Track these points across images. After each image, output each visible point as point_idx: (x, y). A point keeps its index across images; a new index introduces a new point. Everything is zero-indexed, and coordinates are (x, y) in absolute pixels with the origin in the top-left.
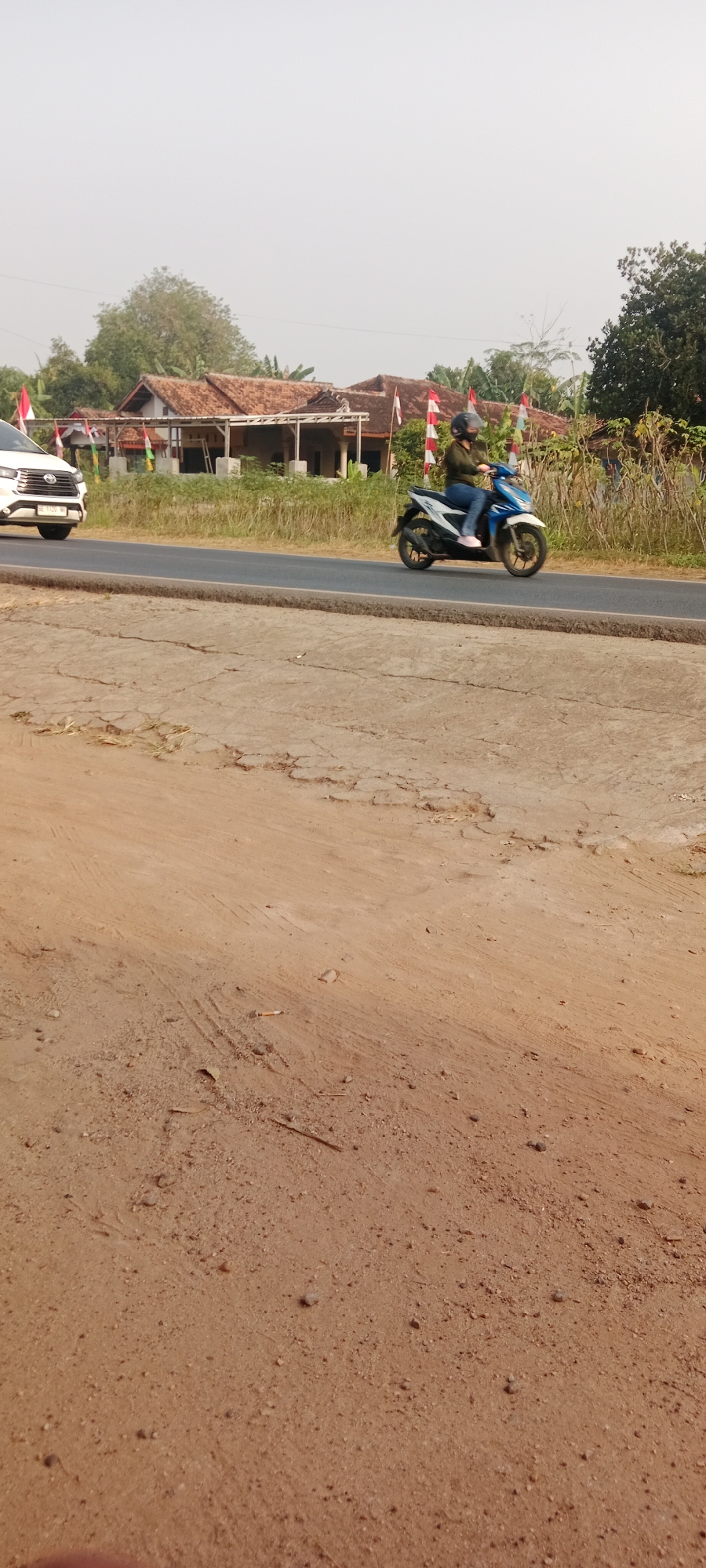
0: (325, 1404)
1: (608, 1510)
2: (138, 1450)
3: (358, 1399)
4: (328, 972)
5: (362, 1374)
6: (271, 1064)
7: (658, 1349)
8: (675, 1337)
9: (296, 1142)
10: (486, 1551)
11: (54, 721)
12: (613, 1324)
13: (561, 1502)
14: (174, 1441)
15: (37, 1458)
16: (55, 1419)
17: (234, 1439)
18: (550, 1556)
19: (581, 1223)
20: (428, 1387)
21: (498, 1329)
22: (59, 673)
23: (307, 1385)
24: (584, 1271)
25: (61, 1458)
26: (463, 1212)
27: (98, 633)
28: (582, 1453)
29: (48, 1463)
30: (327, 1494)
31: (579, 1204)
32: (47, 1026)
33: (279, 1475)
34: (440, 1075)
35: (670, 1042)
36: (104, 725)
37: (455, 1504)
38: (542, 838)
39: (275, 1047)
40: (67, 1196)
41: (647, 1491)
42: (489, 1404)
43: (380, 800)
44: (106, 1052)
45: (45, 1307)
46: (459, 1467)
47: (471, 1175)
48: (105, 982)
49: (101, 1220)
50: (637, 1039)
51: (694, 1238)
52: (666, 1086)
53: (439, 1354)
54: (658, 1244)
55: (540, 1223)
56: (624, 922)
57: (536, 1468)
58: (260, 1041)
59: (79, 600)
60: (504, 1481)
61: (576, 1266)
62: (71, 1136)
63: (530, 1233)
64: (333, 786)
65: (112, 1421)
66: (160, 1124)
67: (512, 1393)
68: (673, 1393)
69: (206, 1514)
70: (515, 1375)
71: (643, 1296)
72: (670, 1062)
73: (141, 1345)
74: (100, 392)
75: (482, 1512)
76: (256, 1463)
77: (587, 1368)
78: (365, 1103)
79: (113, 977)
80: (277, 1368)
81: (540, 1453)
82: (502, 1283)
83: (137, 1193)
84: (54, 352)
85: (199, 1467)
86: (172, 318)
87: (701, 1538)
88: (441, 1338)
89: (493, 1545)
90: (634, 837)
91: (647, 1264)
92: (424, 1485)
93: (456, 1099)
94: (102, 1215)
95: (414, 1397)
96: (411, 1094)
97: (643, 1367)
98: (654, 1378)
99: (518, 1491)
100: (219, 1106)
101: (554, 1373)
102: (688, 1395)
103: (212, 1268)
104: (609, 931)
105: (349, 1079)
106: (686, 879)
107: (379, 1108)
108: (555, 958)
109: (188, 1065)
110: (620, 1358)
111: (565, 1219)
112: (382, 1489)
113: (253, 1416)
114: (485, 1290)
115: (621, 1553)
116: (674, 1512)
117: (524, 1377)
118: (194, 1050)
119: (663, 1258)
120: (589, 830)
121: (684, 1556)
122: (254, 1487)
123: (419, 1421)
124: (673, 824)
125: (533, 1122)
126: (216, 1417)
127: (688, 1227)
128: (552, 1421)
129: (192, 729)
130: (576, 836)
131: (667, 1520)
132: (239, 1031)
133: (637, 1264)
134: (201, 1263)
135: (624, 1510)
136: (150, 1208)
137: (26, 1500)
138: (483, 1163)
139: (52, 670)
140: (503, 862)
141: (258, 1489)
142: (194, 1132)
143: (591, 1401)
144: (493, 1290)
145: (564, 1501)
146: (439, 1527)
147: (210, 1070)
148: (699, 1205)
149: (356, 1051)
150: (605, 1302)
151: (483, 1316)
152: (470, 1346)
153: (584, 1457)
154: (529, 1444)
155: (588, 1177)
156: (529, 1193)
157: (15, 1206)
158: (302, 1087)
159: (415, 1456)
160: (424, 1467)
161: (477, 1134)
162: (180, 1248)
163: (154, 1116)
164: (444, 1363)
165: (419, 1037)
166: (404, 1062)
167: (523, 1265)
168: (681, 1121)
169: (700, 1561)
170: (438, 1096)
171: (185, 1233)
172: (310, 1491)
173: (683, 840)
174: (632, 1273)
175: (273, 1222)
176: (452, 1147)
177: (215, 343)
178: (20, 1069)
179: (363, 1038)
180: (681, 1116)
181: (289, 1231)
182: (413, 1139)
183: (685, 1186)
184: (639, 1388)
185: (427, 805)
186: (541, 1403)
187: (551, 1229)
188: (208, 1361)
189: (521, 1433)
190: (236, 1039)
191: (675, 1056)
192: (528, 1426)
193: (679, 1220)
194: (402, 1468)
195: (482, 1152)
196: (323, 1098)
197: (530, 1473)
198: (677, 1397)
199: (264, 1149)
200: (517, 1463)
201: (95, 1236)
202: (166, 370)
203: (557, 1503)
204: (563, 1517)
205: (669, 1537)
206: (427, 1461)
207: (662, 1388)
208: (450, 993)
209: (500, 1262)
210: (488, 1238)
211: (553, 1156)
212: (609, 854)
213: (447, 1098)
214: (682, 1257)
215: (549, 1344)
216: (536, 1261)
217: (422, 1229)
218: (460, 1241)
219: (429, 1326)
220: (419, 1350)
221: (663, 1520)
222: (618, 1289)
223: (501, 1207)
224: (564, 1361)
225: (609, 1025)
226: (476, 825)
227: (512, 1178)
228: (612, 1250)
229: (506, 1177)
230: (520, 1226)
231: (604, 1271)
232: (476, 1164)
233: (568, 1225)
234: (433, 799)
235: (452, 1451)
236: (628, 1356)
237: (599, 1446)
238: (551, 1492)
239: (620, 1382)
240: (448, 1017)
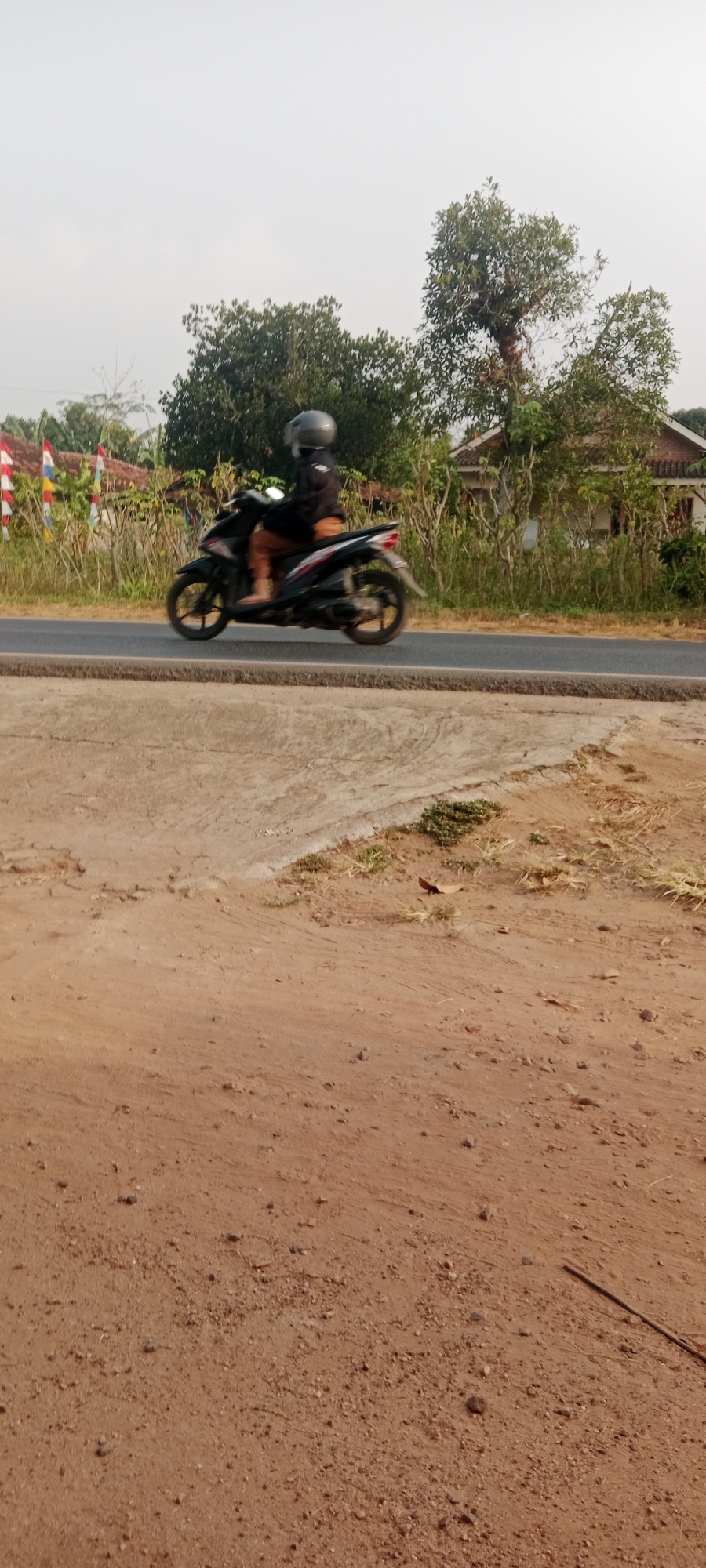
1: (202, 1549)
7: (248, 1377)
8: (264, 1361)
12: (204, 1362)
13: (155, 1553)
19: (173, 1268)
21: (89, 1394)
24: (175, 1315)
26: (51, 1283)
28: (175, 1498)
31: (170, 1250)
34: (26, 1146)
35: (257, 1072)
38: (134, 887)
41: (240, 1520)
42: (80, 1471)
46: (49, 1545)
47: (60, 1243)
50: (227, 1075)
51: (281, 1260)
52: (254, 1116)
53: (26, 1434)
54: (248, 1273)
55: (132, 1277)
56: (215, 961)
57: (130, 1525)
60: (96, 1547)
61: (168, 1313)
63: (121, 1289)
67: (104, 1454)
68: (264, 1417)
70: (107, 1436)
71: (234, 1328)
72: (258, 1091)
77: (179, 1412)
81: (134, 1508)
82: (92, 1346)
87: (292, 1551)
88: (29, 1417)
90: (224, 876)
91: (236, 1295)
93: (43, 1168)
97: (234, 1398)
98: (245, 1406)
99: (111, 1554)
101: (147, 1425)
102: (277, 1415)
104: (200, 971)
106: (274, 911)
108: (147, 1006)
110: (212, 1394)
111: (156, 1268)
114: (74, 1357)
116: (266, 1532)
117: (116, 1435)
119: (253, 1286)
120: (180, 874)
123: (6, 1508)
124: (260, 859)
125: (123, 1178)
127: (276, 1250)
128: (145, 1474)
130: (168, 881)
131: (259, 1542)
133: (227, 1297)
135: (217, 1545)
138: (73, 1228)
140: (96, 916)
143: (183, 1443)
144: (83, 1355)
145: (158, 1550)
148: (286, 1226)
150: (196, 1342)
151: (73, 1385)
152: (59, 1418)
153: (177, 1502)
154: (122, 1503)
155: (179, 1221)
156: (120, 1249)
161: (65, 1199)
164: (32, 1441)
165: (3, 1111)
167: (113, 1323)
168: (269, 1148)
170: (24, 1169)
173: (270, 873)
174: (223, 1307)
176: (39, 1218)
180: (268, 1143)
183: (273, 1211)
184: (230, 1420)
185: (12, 867)
186: (134, 1458)
187: (142, 1280)
189: (113, 1493)
192: (120, 1484)
193: (267, 1246)
195: (71, 1217)
197: (123, 1531)
198: (267, 1420)
200: (111, 1525)
203: (152, 1555)
205: (262, 1559)
206: (16, 1549)
207: (252, 1415)
208: (38, 1060)
209: (90, 1326)
210: (78, 1304)
211: (145, 1206)
212: (200, 895)
213: (34, 1169)
214: (271, 1281)
215: (140, 1397)
216: (127, 1316)
217: (7, 1310)
218: (49, 1313)
219: (16, 1407)
220: (6, 1435)
221: (256, 1543)
222: (208, 1326)
223: (91, 1270)
224: (156, 1410)
225: (200, 1065)
226: (65, 883)
227: (103, 1237)
228: (202, 1289)
229: (96, 1237)
230: (111, 1284)
231: (195, 1312)
232: (65, 1230)
233: (160, 1273)
234: (18, 861)
235: (41, 1531)
236: (219, 1391)
237: (192, 1487)
238: (145, 1546)
239: (212, 1418)
240: (36, 1085)
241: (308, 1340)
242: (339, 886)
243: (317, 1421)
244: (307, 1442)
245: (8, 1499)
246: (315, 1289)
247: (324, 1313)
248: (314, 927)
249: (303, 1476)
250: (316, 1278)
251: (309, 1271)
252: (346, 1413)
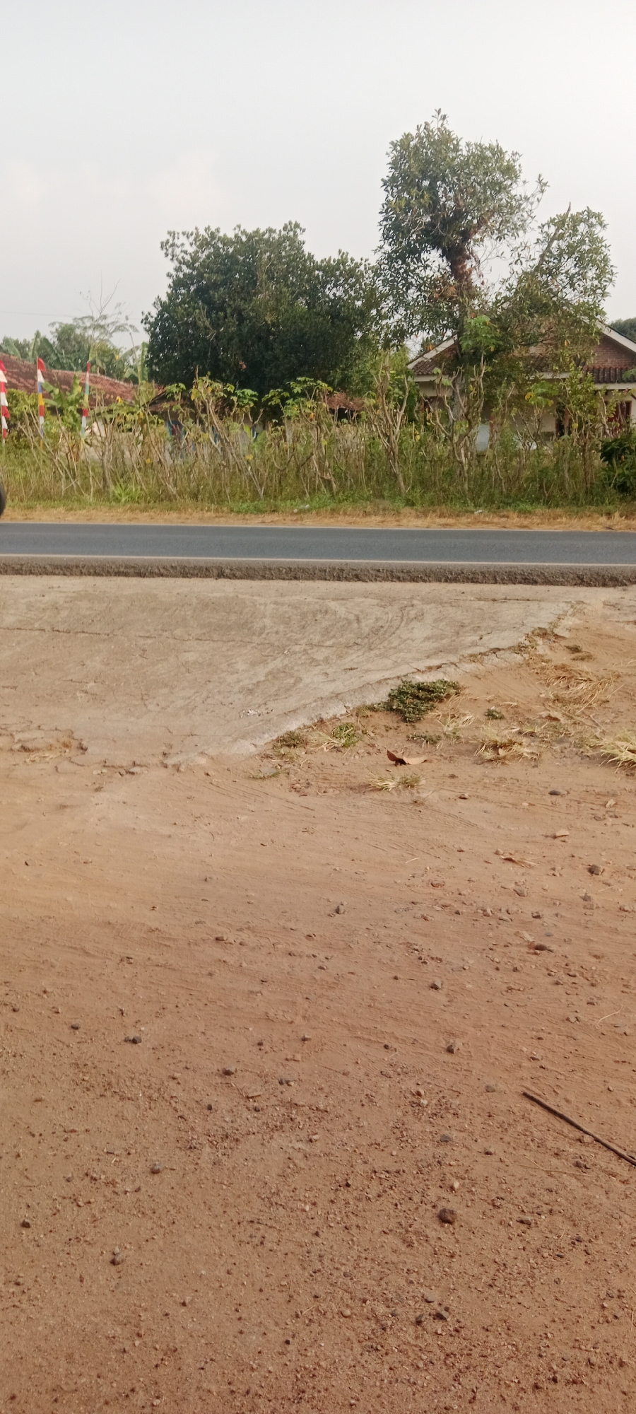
1: (206, 1344)
7: (244, 1194)
8: (258, 1180)
10: (100, 1409)
12: (205, 1181)
13: (165, 1348)
18: (158, 1398)
19: (175, 1099)
20: (41, 1277)
21: (104, 1211)
24: (178, 1141)
26: (67, 1114)
28: (182, 1301)
31: (172, 1084)
34: (42, 994)
35: (246, 926)
37: (70, 1376)
38: (131, 763)
41: (240, 1319)
42: (98, 1278)
46: (72, 1342)
47: (74, 1078)
50: (219, 928)
51: (271, 1091)
52: (244, 965)
53: (49, 1246)
54: (242, 1103)
55: (139, 1107)
56: (206, 828)
57: (142, 1324)
60: (114, 1344)
61: (172, 1139)
63: (129, 1118)
67: (119, 1264)
68: (259, 1229)
70: (120, 1247)
71: (230, 1151)
72: (247, 943)
75: (95, 1377)
81: (146, 1310)
82: (105, 1169)
87: (286, 1346)
88: (51, 1231)
89: (107, 1403)
90: (212, 752)
91: (232, 1122)
92: (41, 1366)
93: (58, 1013)
95: (28, 1289)
96: (15, 1017)
97: (232, 1212)
98: (241, 1220)
99: (126, 1349)
101: (155, 1237)
102: (271, 1227)
104: (193, 838)
106: (258, 783)
108: (146, 869)
110: (212, 1209)
111: (161, 1099)
114: (89, 1178)
115: (219, 1378)
116: (263, 1330)
117: (128, 1247)
119: (246, 1114)
120: (173, 751)
121: (272, 1364)
123: (34, 1310)
124: (244, 737)
125: (129, 1021)
127: (266, 1082)
128: (154, 1280)
130: (161, 758)
131: (257, 1338)
133: (224, 1125)
135: (220, 1340)
138: (85, 1065)
140: (98, 790)
143: (188, 1253)
144: (98, 1177)
145: (168, 1346)
146: (56, 1401)
148: (274, 1061)
150: (197, 1164)
151: (89, 1203)
152: (78, 1232)
153: (184, 1304)
154: (135, 1305)
155: (179, 1058)
156: (128, 1083)
159: (31, 1343)
160: (39, 1351)
161: (78, 1040)
164: (54, 1252)
165: (24, 964)
166: (7, 989)
167: (123, 1148)
168: (258, 992)
169: (286, 1365)
170: (41, 1014)
173: (253, 749)
174: (220, 1132)
176: (55, 1057)
180: (257, 988)
182: (18, 1057)
183: (262, 1048)
184: (229, 1232)
185: (22, 747)
186: (144, 1266)
187: (148, 1110)
189: (127, 1297)
191: (252, 937)
192: (133, 1289)
193: (258, 1079)
194: (20, 1356)
195: (83, 1055)
197: (137, 1330)
198: (262, 1231)
200: (126, 1324)
203: (162, 1350)
204: (168, 1360)
205: (260, 1352)
206: (43, 1344)
207: (248, 1227)
208: (50, 918)
209: (103, 1151)
210: (92, 1132)
211: (149, 1045)
212: (191, 770)
213: (49, 1013)
214: (262, 1109)
215: (149, 1213)
216: (135, 1142)
217: (30, 1138)
218: (66, 1140)
219: (39, 1223)
220: (31, 1247)
221: (254, 1339)
222: (208, 1150)
223: (102, 1101)
224: (163, 1224)
225: (195, 920)
226: (70, 760)
227: (112, 1072)
228: (202, 1117)
229: (106, 1073)
230: (120, 1114)
231: (195, 1137)
232: (78, 1067)
233: (163, 1104)
234: (27, 741)
235: (65, 1329)
236: (218, 1206)
237: (197, 1291)
238: (157, 1342)
239: (212, 1231)
240: (49, 939)
241: (296, 1161)
242: (315, 759)
243: (306, 1232)
244: (298, 1250)
246: (302, 1115)
247: (311, 1137)
248: (294, 797)
249: (295, 1280)
250: (303, 1106)
251: (296, 1100)
252: (332, 1225)
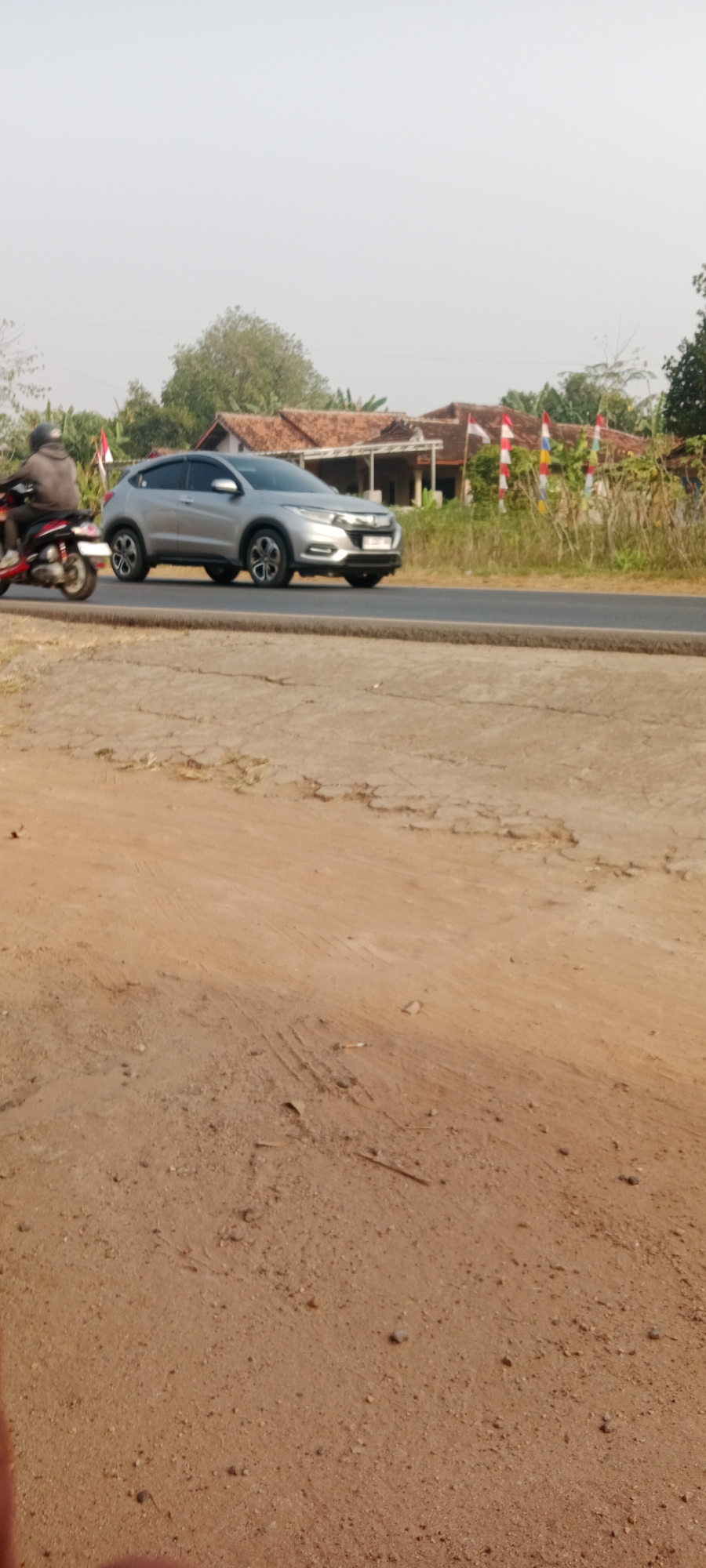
0: (417, 1443)
2: (229, 1487)
3: (451, 1437)
4: (411, 1004)
5: (454, 1412)
6: (356, 1097)
9: (383, 1177)
11: (136, 757)
13: (661, 1545)
14: (264, 1478)
15: (129, 1494)
16: (146, 1454)
17: (326, 1477)
19: (677, 1259)
20: (521, 1425)
21: (592, 1367)
22: (140, 710)
23: (398, 1424)
24: (681, 1308)
25: (153, 1494)
26: (554, 1248)
27: (178, 669)
28: (682, 1495)
29: (139, 1499)
30: (420, 1534)
31: (674, 1240)
32: (133, 1061)
33: (372, 1514)
34: (528, 1107)
36: (185, 760)
37: (551, 1546)
38: (628, 864)
39: (359, 1080)
40: (155, 1231)
42: (585, 1443)
43: (461, 828)
44: (192, 1085)
45: (135, 1343)
46: (554, 1507)
47: (562, 1209)
48: (190, 1016)
49: (189, 1255)
53: (532, 1393)
55: (634, 1258)
57: (634, 1509)
58: (344, 1074)
59: (159, 637)
60: (601, 1523)
61: (673, 1303)
62: (158, 1170)
63: (625, 1269)
64: (413, 815)
65: (202, 1457)
66: (246, 1158)
67: (609, 1432)
69: (298, 1553)
70: (611, 1413)
73: (230, 1381)
74: (176, 431)
75: (579, 1555)
76: (348, 1502)
77: (686, 1407)
78: (452, 1137)
79: (197, 1011)
80: (367, 1405)
81: (639, 1494)
82: (596, 1320)
83: (224, 1228)
84: (131, 394)
85: (291, 1504)
86: (245, 356)
88: (534, 1376)
92: (519, 1525)
93: (545, 1132)
94: (190, 1250)
95: (508, 1435)
96: (498, 1127)
99: (616, 1533)
100: (305, 1139)
101: (652, 1412)
103: (300, 1304)
104: (700, 958)
105: (435, 1112)
107: (466, 1141)
108: (645, 987)
109: (273, 1099)
111: (660, 1255)
112: (476, 1529)
113: (344, 1454)
114: (577, 1327)
117: (620, 1415)
118: (279, 1083)
120: (677, 855)
122: (346, 1525)
123: (512, 1460)
125: (625, 1157)
126: (307, 1454)
128: (649, 1461)
129: (271, 761)
130: (664, 861)
132: (323, 1064)
134: (289, 1299)
136: (237, 1243)
137: (119, 1536)
138: (574, 1197)
139: (134, 707)
140: (590, 889)
141: (350, 1528)
142: (279, 1165)
143: (690, 1441)
144: (587, 1327)
145: (664, 1544)
147: (295, 1104)
149: (442, 1083)
150: (703, 1339)
151: (577, 1354)
152: (564, 1384)
153: (684, 1499)
154: (626, 1485)
155: (684, 1212)
157: (104, 1241)
158: (388, 1121)
159: (509, 1496)
160: (518, 1507)
161: (567, 1167)
162: (268, 1283)
163: (240, 1150)
165: (505, 1069)
166: (490, 1094)
167: (617, 1302)
170: (526, 1129)
171: (272, 1269)
172: (402, 1530)
175: (360, 1257)
176: (542, 1181)
177: (288, 379)
178: (108, 1104)
179: (449, 1070)
181: (377, 1267)
182: (501, 1173)
185: (509, 832)
186: (638, 1443)
187: (646, 1264)
188: (297, 1398)
189: (618, 1473)
190: (320, 1072)
192: (624, 1466)
194: (497, 1507)
195: (572, 1186)
196: (409, 1132)
197: (628, 1514)
199: (350, 1183)
200: (615, 1504)
201: (183, 1272)
202: (241, 407)
203: (657, 1547)
204: (664, 1561)
206: (522, 1500)
209: (593, 1299)
210: (581, 1275)
211: (646, 1190)
212: (698, 879)
213: (535, 1131)
215: (645, 1382)
216: (630, 1298)
217: (513, 1265)
218: (552, 1277)
219: (521, 1363)
220: (512, 1388)
223: (593, 1242)
224: (662, 1400)
226: (559, 852)
227: (605, 1213)
229: (598, 1211)
230: (613, 1262)
231: (702, 1308)
232: (567, 1198)
233: (664, 1260)
234: (515, 826)
235: (547, 1491)
237: (699, 1488)
238: (650, 1535)
240: (535, 1048)
245: (515, 1452)
